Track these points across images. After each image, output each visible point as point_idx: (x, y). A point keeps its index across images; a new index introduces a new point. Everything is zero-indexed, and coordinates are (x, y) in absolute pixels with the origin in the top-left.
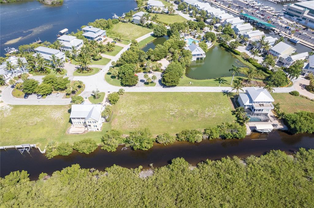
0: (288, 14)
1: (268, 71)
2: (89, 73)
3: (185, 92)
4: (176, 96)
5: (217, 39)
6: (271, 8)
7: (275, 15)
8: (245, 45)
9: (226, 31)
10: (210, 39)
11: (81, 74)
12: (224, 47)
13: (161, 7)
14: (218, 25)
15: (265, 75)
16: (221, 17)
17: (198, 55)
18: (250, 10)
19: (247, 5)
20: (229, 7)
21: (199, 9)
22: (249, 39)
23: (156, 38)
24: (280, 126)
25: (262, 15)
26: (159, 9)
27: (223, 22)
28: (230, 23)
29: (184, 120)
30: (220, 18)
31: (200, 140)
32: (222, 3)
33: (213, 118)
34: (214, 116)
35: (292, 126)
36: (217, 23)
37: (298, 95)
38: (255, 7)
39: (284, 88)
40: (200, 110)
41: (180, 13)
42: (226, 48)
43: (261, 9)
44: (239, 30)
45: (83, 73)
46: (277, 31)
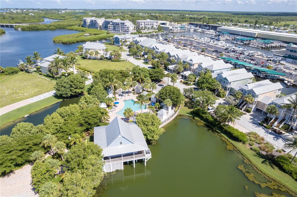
5: (187, 100)
7: (270, 60)
8: (248, 111)
9: (203, 83)
10: (168, 102)
12: (202, 118)
13: (100, 50)
14: (187, 73)
16: (191, 60)
18: (232, 54)
19: (226, 49)
20: (202, 52)
21: (157, 52)
22: (256, 100)
23: (61, 100)
25: (252, 60)
26: (97, 53)
27: (197, 69)
28: (209, 68)
30: (190, 62)
36: (185, 69)
38: (238, 52)
41: (132, 59)
42: (206, 120)
43: (246, 53)
44: (230, 81)
46: (289, 82)
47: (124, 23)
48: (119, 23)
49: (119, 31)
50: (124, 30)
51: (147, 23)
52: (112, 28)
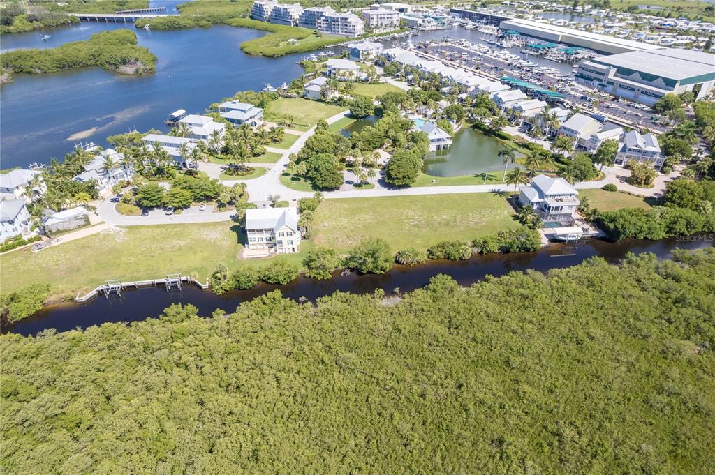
0: (582, 76)
1: (562, 159)
2: (248, 176)
3: (429, 195)
4: (413, 200)
5: (467, 118)
6: (553, 69)
7: (562, 80)
8: (517, 125)
9: (480, 103)
10: (455, 116)
11: (234, 177)
12: (480, 129)
13: (354, 70)
14: (464, 96)
15: (558, 167)
16: (467, 82)
17: (439, 140)
18: (516, 72)
19: (509, 65)
20: (477, 69)
21: (424, 72)
22: (523, 114)
23: (355, 120)
24: (592, 231)
25: (539, 80)
26: (351, 74)
27: (473, 91)
28: (486, 90)
29: (435, 231)
30: (466, 84)
31: (468, 256)
32: (464, 63)
33: (484, 226)
34: (484, 224)
35: (611, 226)
36: (461, 92)
37: (615, 190)
38: (525, 68)
39: (591, 182)
40: (459, 216)
41: (389, 80)
42: (484, 130)
43: (535, 71)
44: (504, 101)
45: (238, 175)
46: (567, 104)
47: (346, 19)
48: (338, 18)
49: (338, 31)
50: (346, 30)
51: (383, 16)
52: (325, 26)
